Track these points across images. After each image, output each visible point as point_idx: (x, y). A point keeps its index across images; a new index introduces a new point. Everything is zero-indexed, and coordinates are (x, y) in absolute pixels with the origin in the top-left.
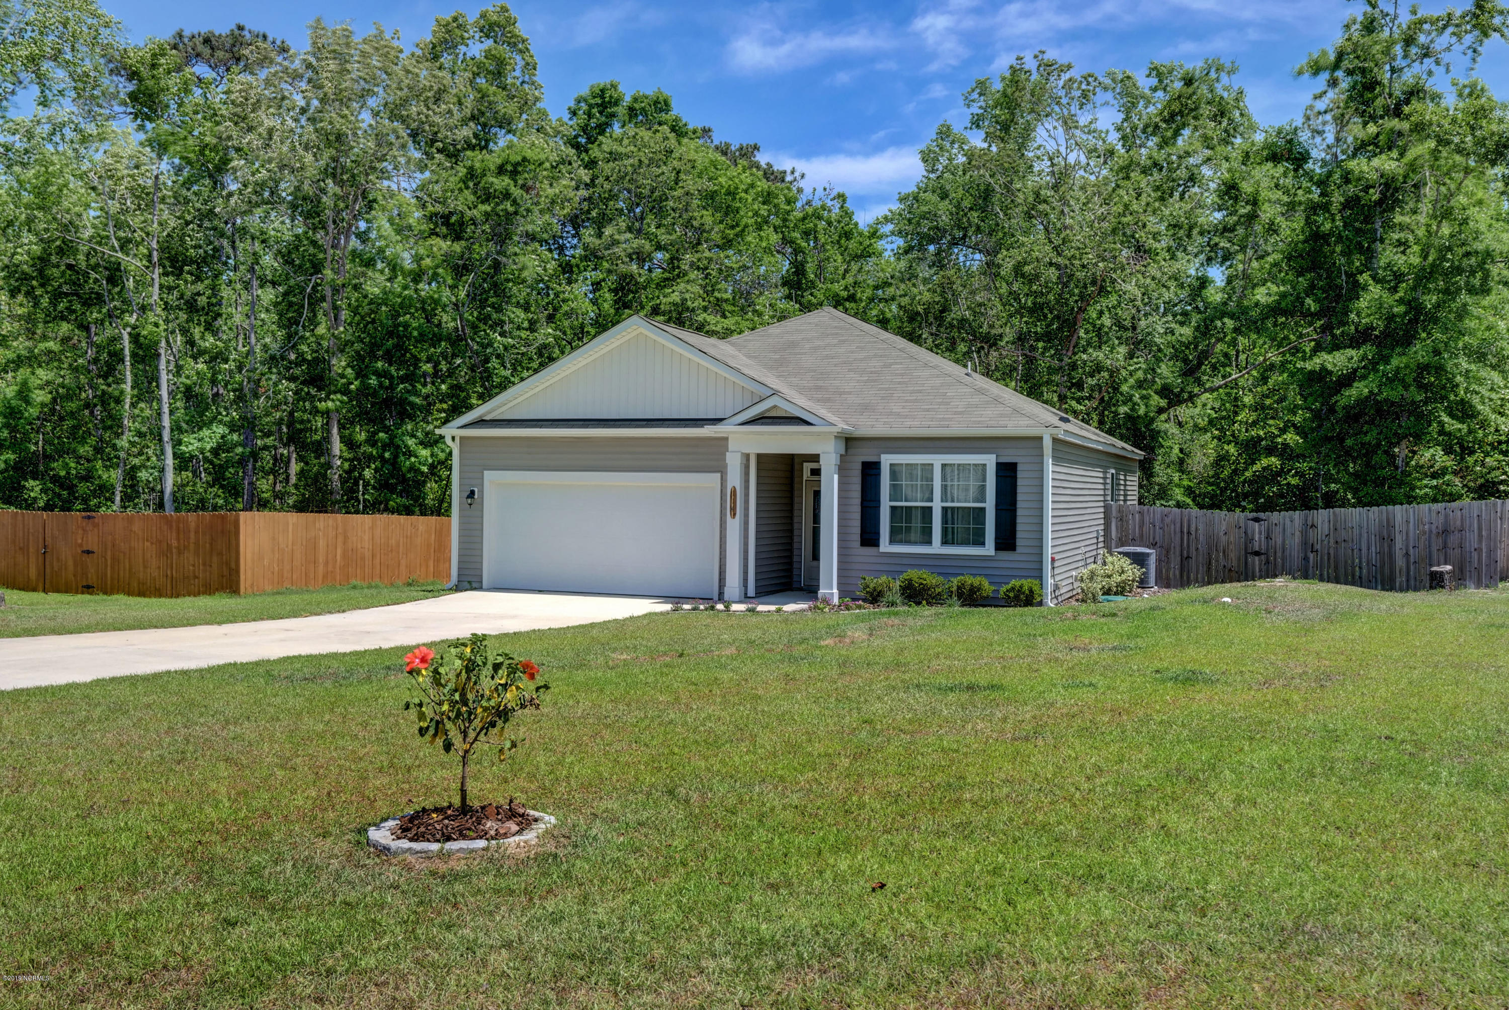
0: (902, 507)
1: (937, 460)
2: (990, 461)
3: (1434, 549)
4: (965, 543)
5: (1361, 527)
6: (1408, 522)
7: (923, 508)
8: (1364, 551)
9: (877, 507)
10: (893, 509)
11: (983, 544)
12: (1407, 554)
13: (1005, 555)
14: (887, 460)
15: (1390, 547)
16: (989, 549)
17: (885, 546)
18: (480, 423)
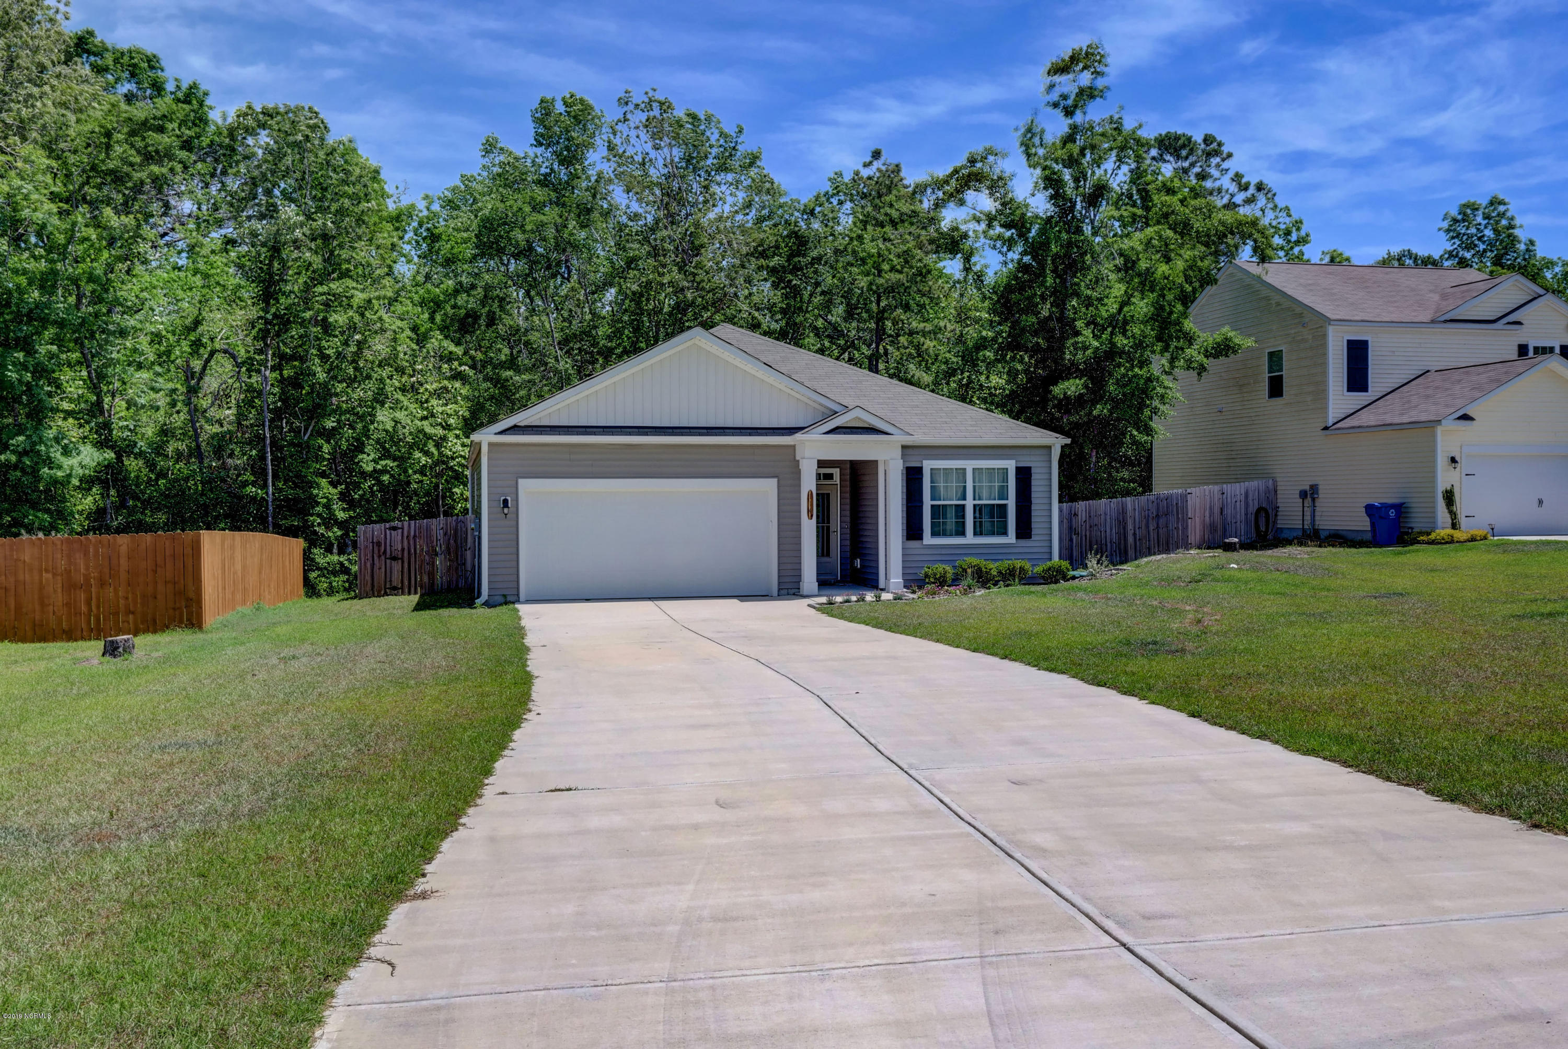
0: (939, 506)
1: (969, 465)
2: (1010, 465)
3: (1151, 528)
4: (992, 533)
5: (1106, 514)
6: (1135, 509)
7: (957, 506)
8: (1108, 531)
9: (921, 507)
10: (932, 506)
11: (1005, 533)
12: (1135, 534)
13: (1024, 543)
14: (928, 465)
15: (1124, 528)
16: (1011, 538)
17: (928, 539)
18: (515, 429)
